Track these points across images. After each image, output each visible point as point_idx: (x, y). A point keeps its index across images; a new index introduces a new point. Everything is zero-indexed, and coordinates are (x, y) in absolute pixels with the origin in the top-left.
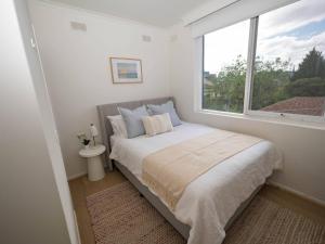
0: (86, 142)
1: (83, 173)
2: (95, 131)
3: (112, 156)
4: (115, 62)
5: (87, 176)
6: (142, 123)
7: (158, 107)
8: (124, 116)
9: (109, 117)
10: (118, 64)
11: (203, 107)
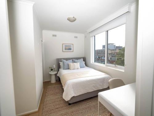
0: (52, 70)
1: (49, 80)
2: (54, 66)
3: (58, 75)
4: (64, 45)
5: (50, 81)
6: (68, 65)
7: (77, 60)
8: (63, 62)
9: (60, 62)
10: (65, 46)
11: (95, 62)
